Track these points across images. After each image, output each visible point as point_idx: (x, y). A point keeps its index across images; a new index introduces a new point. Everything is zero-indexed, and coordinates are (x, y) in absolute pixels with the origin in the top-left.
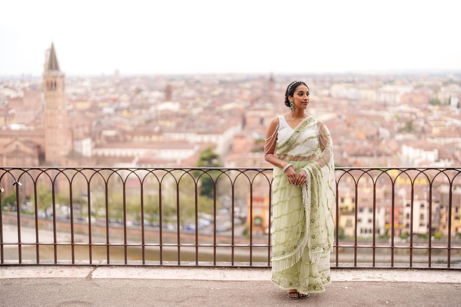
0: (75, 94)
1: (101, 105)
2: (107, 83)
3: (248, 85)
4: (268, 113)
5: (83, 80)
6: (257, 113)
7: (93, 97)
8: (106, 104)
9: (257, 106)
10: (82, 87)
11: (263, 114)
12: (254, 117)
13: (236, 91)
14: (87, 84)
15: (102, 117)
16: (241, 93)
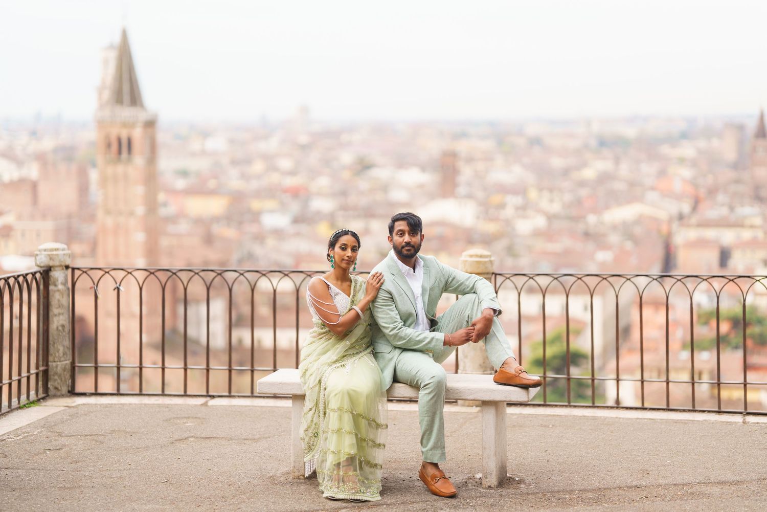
0: (184, 174)
1: (256, 205)
2: (272, 145)
3: (688, 150)
4: (747, 235)
5: (205, 134)
6: (710, 234)
7: (234, 182)
8: (270, 204)
9: (711, 212)
10: (204, 153)
11: (728, 237)
12: (701, 243)
13: (648, 170)
14: (217, 144)
15: (260, 238)
16: (662, 173)
